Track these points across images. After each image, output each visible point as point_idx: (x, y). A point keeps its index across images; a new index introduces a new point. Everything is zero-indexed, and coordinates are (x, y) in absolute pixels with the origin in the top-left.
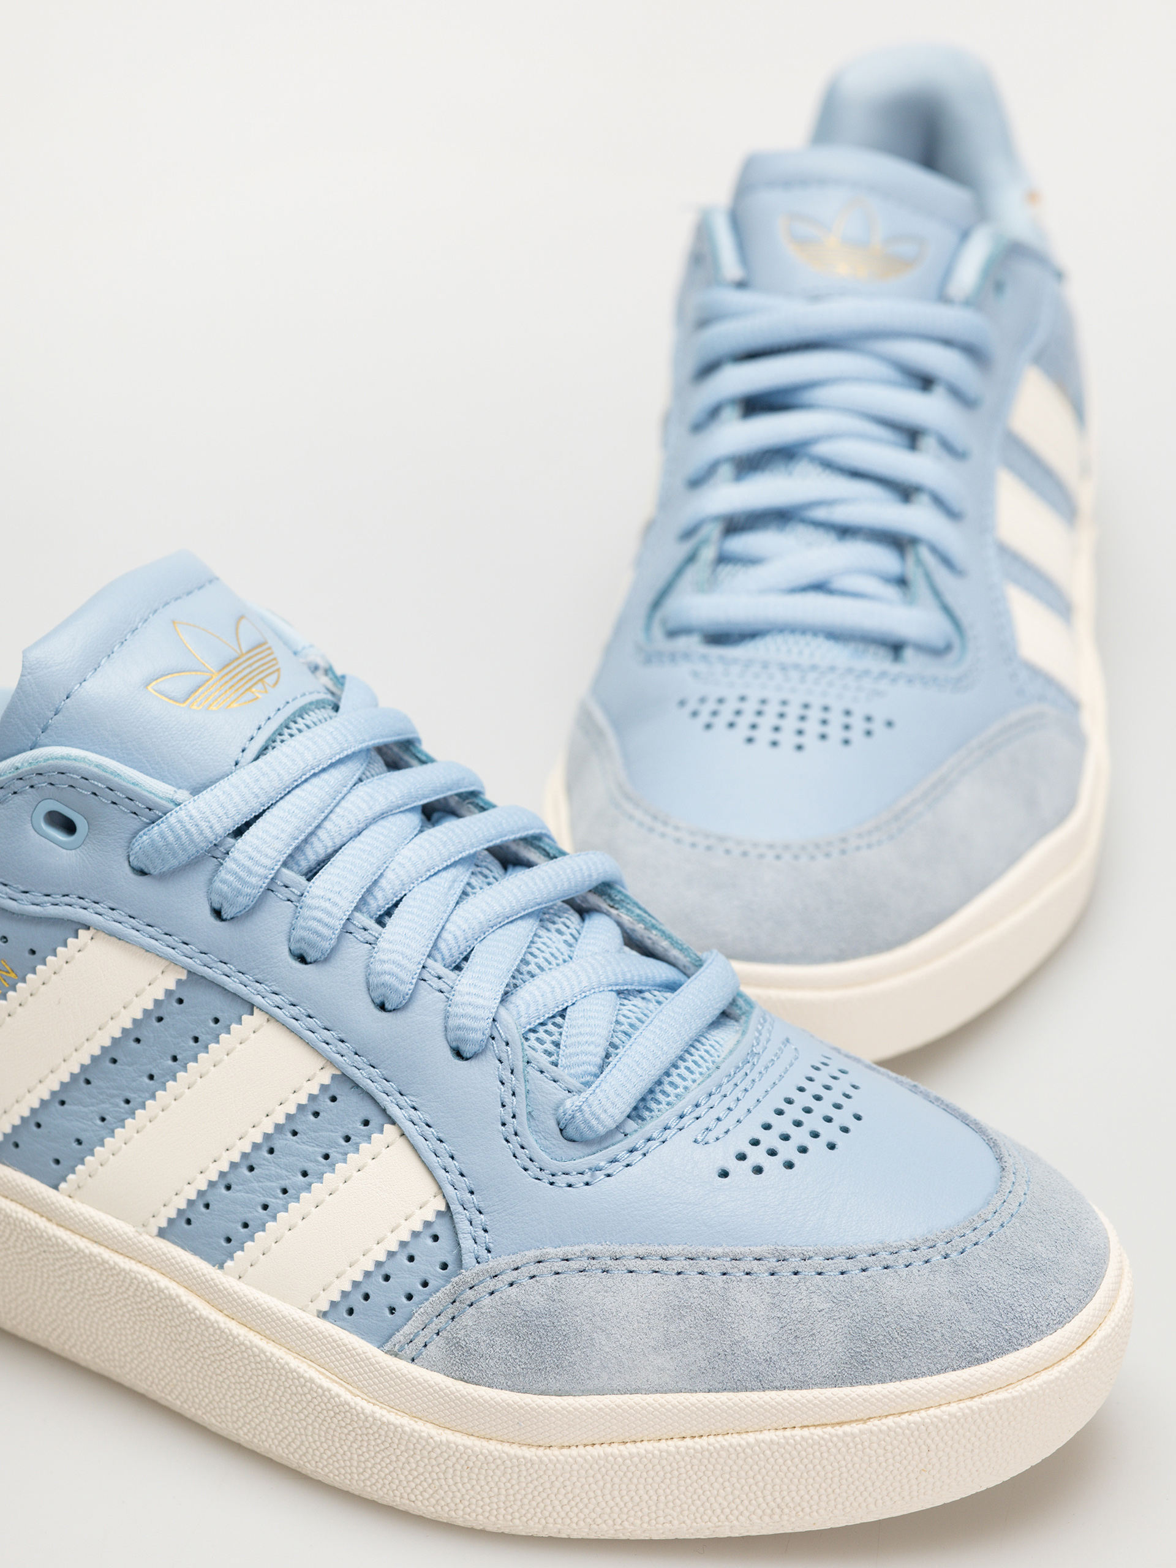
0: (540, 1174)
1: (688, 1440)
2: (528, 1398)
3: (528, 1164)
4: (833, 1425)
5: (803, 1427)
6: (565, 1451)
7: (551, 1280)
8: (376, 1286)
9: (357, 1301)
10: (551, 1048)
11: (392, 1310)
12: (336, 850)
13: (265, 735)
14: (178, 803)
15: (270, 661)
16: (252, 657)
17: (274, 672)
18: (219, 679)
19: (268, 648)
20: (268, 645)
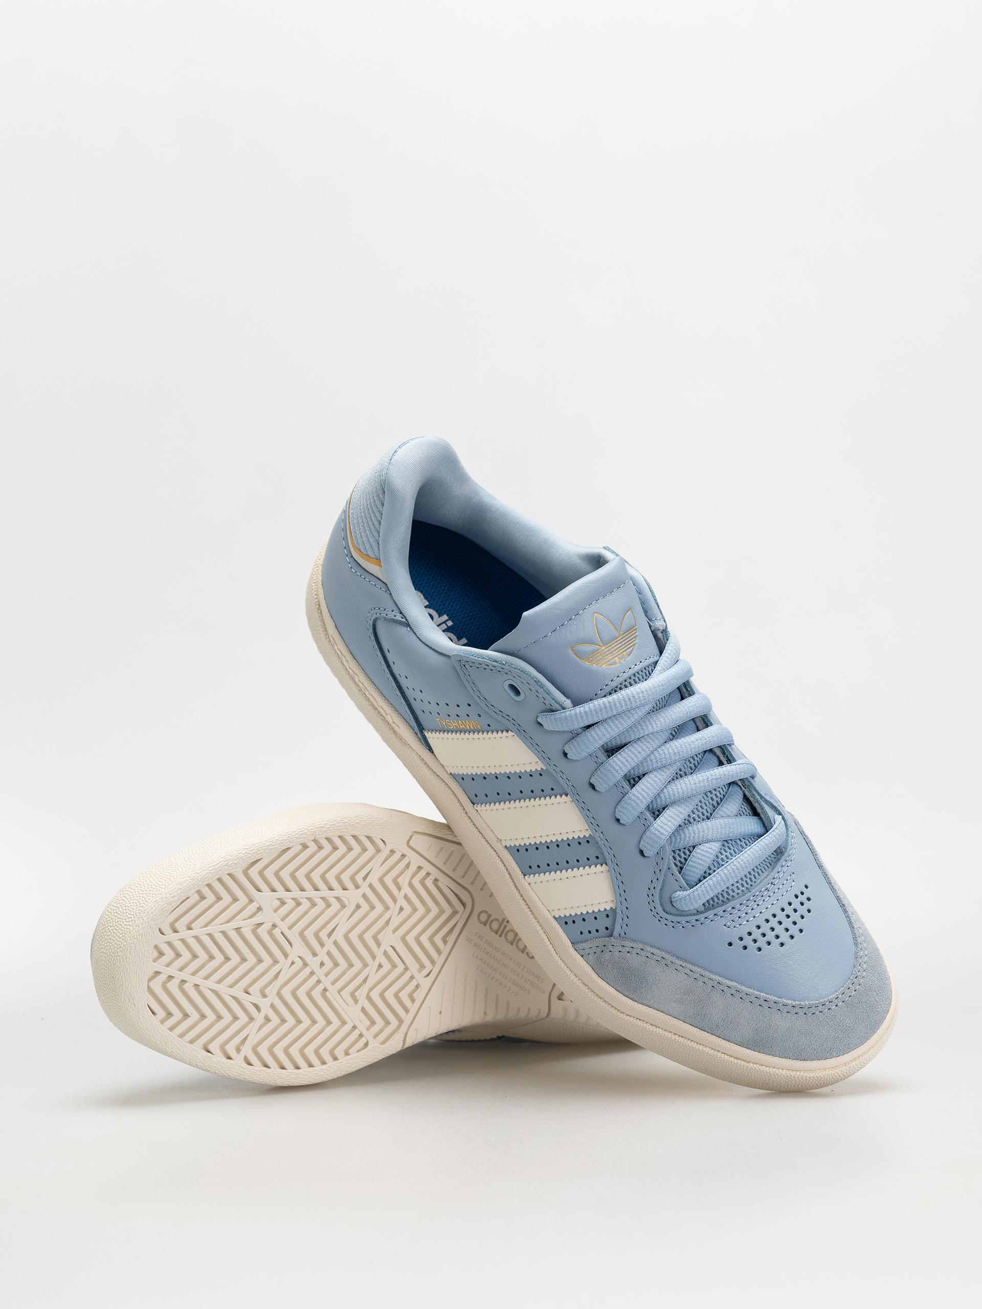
0: (656, 915)
1: (677, 1036)
2: (620, 995)
3: (653, 909)
4: (735, 1058)
5: (722, 1053)
6: (628, 1017)
7: (644, 958)
8: (579, 921)
9: (570, 922)
10: (683, 861)
11: (581, 933)
12: (626, 745)
13: (613, 684)
14: (564, 708)
15: (632, 639)
16: (624, 637)
17: (632, 646)
18: (604, 650)
19: (634, 630)
20: (635, 628)
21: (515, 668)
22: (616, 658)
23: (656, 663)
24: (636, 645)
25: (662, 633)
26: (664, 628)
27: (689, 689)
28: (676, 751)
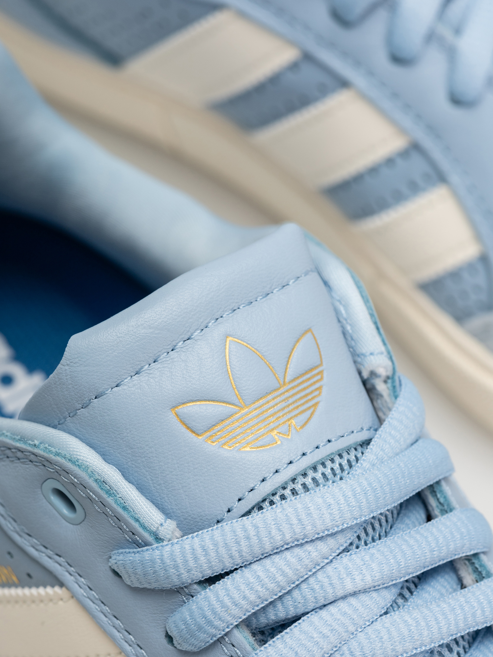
12: (297, 618)
13: (267, 488)
14: (158, 539)
15: (312, 392)
16: (293, 388)
17: (309, 408)
18: (246, 414)
19: (318, 374)
20: (320, 369)
21: (57, 454)
22: (275, 432)
23: (367, 443)
24: (321, 404)
25: (385, 382)
26: (390, 373)
27: (442, 500)
28: (406, 633)
